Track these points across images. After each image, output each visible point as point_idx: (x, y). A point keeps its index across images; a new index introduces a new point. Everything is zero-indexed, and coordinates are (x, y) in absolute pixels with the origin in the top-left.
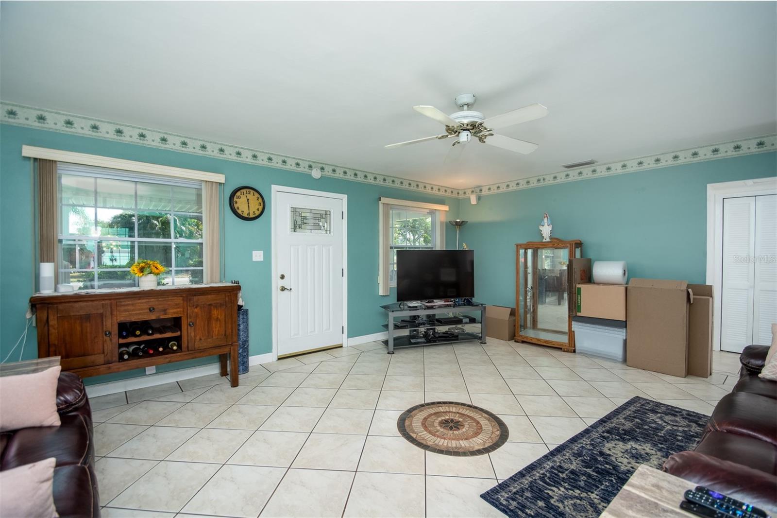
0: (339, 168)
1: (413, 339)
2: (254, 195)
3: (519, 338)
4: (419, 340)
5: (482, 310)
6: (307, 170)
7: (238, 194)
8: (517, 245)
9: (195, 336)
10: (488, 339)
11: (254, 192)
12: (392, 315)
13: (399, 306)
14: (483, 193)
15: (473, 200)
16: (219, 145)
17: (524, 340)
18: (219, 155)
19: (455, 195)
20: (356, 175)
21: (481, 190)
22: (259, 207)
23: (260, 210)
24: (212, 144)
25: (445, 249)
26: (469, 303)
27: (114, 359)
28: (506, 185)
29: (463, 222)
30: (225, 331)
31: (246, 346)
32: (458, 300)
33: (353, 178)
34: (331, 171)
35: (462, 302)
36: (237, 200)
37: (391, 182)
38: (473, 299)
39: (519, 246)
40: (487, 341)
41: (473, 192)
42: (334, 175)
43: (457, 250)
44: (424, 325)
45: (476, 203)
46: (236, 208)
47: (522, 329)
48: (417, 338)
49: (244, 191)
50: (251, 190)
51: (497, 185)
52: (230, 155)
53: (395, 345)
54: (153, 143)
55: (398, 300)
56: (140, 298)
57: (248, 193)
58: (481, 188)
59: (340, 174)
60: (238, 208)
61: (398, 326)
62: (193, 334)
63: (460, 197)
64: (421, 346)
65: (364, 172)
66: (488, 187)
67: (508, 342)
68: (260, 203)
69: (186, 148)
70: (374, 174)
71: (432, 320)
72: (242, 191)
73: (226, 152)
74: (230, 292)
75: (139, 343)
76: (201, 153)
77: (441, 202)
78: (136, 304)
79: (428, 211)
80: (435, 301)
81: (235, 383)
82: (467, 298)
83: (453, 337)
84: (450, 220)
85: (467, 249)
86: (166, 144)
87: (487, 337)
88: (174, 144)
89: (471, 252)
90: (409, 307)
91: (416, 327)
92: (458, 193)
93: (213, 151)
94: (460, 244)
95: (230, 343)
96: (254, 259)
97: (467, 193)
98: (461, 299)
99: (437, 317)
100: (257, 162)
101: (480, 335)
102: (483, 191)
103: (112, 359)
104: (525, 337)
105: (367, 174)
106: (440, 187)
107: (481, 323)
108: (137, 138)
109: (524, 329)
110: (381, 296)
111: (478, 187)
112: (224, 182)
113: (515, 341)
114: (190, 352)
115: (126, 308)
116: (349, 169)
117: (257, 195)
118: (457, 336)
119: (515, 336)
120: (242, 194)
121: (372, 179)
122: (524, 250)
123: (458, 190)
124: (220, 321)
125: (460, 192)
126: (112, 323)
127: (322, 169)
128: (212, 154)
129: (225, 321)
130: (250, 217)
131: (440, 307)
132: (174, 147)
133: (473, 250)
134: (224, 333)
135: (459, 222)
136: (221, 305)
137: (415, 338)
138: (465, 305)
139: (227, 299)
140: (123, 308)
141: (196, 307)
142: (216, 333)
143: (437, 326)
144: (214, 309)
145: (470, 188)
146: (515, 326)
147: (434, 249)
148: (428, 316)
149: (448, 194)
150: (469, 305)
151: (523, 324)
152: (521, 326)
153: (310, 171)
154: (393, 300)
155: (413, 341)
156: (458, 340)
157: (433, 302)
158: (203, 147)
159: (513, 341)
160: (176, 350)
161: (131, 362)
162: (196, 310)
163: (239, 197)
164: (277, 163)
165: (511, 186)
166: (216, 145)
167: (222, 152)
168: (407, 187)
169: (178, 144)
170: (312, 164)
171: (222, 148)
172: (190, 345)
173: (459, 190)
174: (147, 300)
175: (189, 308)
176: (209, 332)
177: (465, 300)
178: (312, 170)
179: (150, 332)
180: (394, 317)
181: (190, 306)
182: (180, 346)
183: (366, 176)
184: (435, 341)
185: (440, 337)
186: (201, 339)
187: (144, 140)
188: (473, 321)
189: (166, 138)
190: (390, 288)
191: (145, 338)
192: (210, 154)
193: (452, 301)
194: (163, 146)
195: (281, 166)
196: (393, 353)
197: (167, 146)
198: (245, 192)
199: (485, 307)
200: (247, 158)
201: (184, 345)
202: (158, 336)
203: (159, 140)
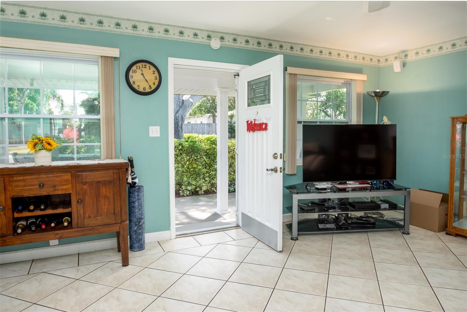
0: (241, 37)
1: (321, 223)
2: (150, 69)
3: (452, 230)
4: (328, 226)
5: (406, 195)
6: (205, 41)
7: (134, 68)
8: (453, 119)
9: (84, 213)
10: (412, 229)
11: (150, 65)
12: (296, 198)
13: (306, 187)
14: (409, 58)
15: (397, 67)
16: (116, 20)
17: (457, 233)
18: (115, 29)
19: (375, 63)
20: (259, 43)
21: (406, 56)
22: (155, 81)
23: (156, 84)
24: (108, 19)
25: (362, 124)
26: (390, 187)
27: (9, 232)
28: (438, 47)
29: (383, 92)
30: (114, 209)
31: (140, 224)
32: (375, 182)
33: (255, 47)
34: (232, 41)
35: (381, 185)
36: (133, 74)
37: (299, 50)
38: (394, 181)
39: (455, 120)
40: (411, 231)
41: (396, 58)
42: (234, 44)
43: (375, 125)
44: (333, 209)
45: (400, 71)
46: (132, 83)
47: (456, 219)
48: (327, 223)
49: (140, 64)
50: (146, 64)
51: (427, 48)
52: (127, 28)
53: (299, 230)
54: (53, 22)
55: (304, 180)
56: (31, 174)
57: (144, 67)
58: (406, 53)
59: (241, 43)
60: (134, 82)
61: (304, 210)
62: (82, 211)
63: (381, 64)
64: (331, 233)
65: (269, 40)
66: (415, 51)
67: (438, 234)
68: (156, 77)
69: (84, 24)
70: (279, 41)
71: (344, 204)
72: (138, 65)
73: (122, 26)
74: (118, 169)
75: (37, 217)
76: (98, 28)
77: (358, 70)
78: (27, 179)
79: (343, 81)
80: (348, 182)
81: (125, 263)
82: (387, 180)
83: (368, 224)
84: (368, 91)
85: (388, 124)
86: (65, 22)
87: (410, 226)
88: (73, 22)
89: (392, 127)
90: (317, 189)
91: (325, 211)
92: (379, 61)
93: (109, 26)
94: (380, 118)
95: (120, 222)
96: (151, 135)
97: (389, 60)
98: (380, 181)
99: (350, 201)
100: (153, 34)
101: (402, 223)
102: (409, 56)
103: (7, 233)
104: (460, 230)
105: (272, 42)
106: (357, 55)
107: (404, 209)
108: (39, 18)
109: (459, 219)
110: (287, 174)
111: (404, 51)
112: (118, 56)
113: (447, 234)
114: (80, 229)
115: (17, 183)
116: (252, 37)
117: (153, 69)
118: (374, 224)
119: (447, 227)
120: (138, 68)
121: (278, 47)
122: (461, 125)
123: (378, 57)
124: (109, 199)
125: (381, 59)
126: (5, 198)
127: (222, 38)
128: (109, 29)
129: (114, 199)
130: (146, 91)
131: (354, 190)
132: (72, 24)
133: (396, 125)
134: (113, 211)
135: (379, 92)
136: (110, 182)
137: (324, 223)
138: (384, 189)
139: (115, 176)
140: (15, 184)
141: (85, 184)
142: (105, 211)
143: (351, 211)
144: (103, 187)
145: (392, 54)
146: (447, 215)
147: (349, 124)
148: (340, 200)
149: (367, 62)
150: (390, 189)
151: (457, 212)
152: (455, 214)
153: (208, 41)
154: (298, 180)
155: (321, 226)
156: (374, 228)
157: (345, 183)
158: (100, 22)
159: (444, 232)
160: (67, 227)
161: (24, 236)
162: (85, 187)
163: (135, 72)
164: (174, 34)
165: (444, 48)
166: (113, 19)
167: (118, 27)
168: (318, 55)
169: (77, 20)
170: (211, 34)
171: (118, 22)
172: (79, 222)
173: (380, 57)
174: (37, 176)
175: (77, 184)
176: (98, 210)
177: (384, 182)
178: (211, 40)
179: (42, 207)
180: (299, 200)
181: (78, 183)
182: (70, 223)
183: (270, 45)
184: (347, 229)
185: (352, 223)
186: (90, 217)
187: (45, 19)
188: (393, 207)
189: (65, 16)
190: (297, 166)
191: (38, 213)
192: (106, 29)
193: (368, 183)
194: (62, 24)
195: (178, 37)
196: (298, 239)
197: (66, 24)
198: (141, 66)
199: (409, 192)
200: (143, 30)
201: (74, 222)
202: (50, 212)
203: (59, 19)
